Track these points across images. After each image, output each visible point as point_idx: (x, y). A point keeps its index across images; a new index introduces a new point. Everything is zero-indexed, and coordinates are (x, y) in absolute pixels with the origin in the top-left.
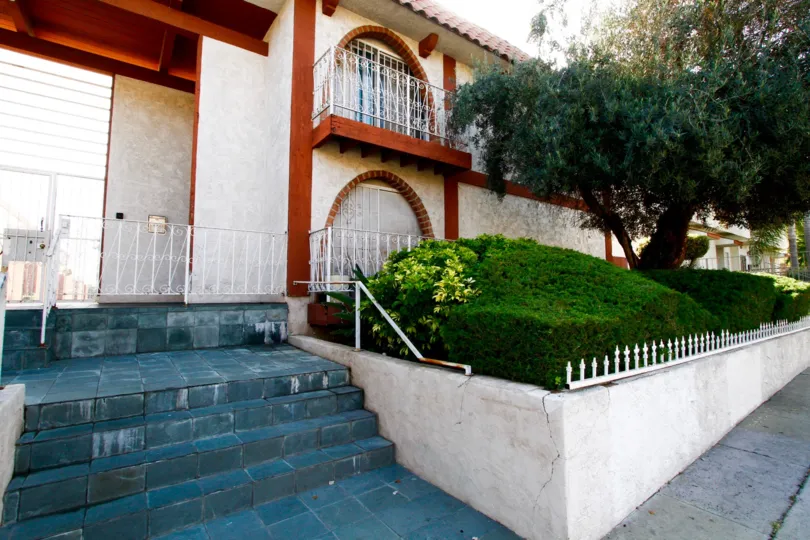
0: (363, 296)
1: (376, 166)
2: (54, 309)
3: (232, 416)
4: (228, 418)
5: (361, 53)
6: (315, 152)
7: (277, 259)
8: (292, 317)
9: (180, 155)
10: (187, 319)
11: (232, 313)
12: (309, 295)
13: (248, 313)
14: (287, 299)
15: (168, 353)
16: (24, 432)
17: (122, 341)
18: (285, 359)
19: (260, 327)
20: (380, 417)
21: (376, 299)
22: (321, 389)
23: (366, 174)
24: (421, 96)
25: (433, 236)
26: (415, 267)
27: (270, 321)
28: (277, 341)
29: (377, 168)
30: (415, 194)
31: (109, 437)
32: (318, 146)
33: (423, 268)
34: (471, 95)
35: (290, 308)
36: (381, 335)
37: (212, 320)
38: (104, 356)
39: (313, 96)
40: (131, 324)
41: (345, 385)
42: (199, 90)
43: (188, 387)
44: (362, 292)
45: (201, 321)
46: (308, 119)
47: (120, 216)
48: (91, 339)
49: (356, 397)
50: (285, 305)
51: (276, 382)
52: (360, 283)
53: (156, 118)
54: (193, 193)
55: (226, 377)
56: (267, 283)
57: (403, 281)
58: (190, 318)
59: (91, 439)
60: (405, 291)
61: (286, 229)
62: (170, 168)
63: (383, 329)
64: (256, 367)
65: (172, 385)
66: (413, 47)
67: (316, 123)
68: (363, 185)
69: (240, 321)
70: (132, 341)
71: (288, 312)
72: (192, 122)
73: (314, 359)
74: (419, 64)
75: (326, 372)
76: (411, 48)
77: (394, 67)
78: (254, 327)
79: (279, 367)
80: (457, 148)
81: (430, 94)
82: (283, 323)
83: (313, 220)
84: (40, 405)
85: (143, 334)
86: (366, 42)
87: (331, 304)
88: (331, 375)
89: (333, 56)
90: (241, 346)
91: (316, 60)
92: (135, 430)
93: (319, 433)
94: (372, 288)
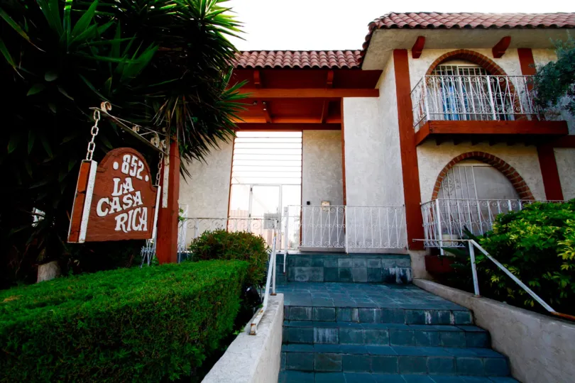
0: (477, 251)
1: (467, 149)
2: (287, 254)
3: (387, 333)
4: (385, 334)
5: (443, 73)
6: (418, 148)
7: (399, 224)
8: (414, 265)
9: (335, 165)
10: (349, 263)
11: (374, 260)
12: (425, 249)
13: (384, 261)
14: (409, 252)
15: (341, 284)
16: (284, 320)
17: (316, 274)
18: (415, 296)
19: (392, 271)
20: (511, 359)
21: (491, 254)
22: (448, 324)
23: (460, 156)
24: (503, 87)
25: (533, 198)
26: (529, 228)
27: (399, 267)
28: (405, 283)
29: (469, 151)
30: (508, 166)
31: (321, 331)
32: (420, 144)
33: (539, 228)
34: (558, 71)
35: (412, 259)
36: (501, 286)
37: (362, 265)
38: (308, 281)
39: (412, 112)
40: (320, 265)
41: (469, 325)
42: (343, 127)
43: (358, 308)
44: (475, 248)
45: (356, 265)
46: (411, 127)
47: (308, 203)
48: (303, 272)
49: (482, 336)
50: (408, 256)
51: (414, 313)
52: (473, 241)
53: (322, 147)
54: (344, 187)
55: (379, 304)
56: (394, 240)
57: (519, 240)
58: (351, 263)
59: (313, 331)
60: (522, 249)
61: (403, 203)
62: (330, 173)
63: (501, 281)
64: (397, 300)
65: (348, 305)
66: (487, 54)
67: (417, 130)
68: (458, 165)
69: (379, 266)
70: (321, 274)
71: (411, 261)
72: (340, 145)
73: (437, 299)
74: (495, 64)
75: (452, 311)
76: (485, 55)
77: (472, 73)
78: (388, 270)
79: (413, 302)
80: (547, 119)
81: (510, 83)
82: (408, 269)
83: (422, 195)
84: (290, 306)
85: (326, 270)
86: (446, 65)
87: (444, 256)
88: (456, 314)
89: (424, 82)
90: (381, 283)
91: (412, 88)
92: (333, 330)
93: (455, 361)
94: (485, 245)
